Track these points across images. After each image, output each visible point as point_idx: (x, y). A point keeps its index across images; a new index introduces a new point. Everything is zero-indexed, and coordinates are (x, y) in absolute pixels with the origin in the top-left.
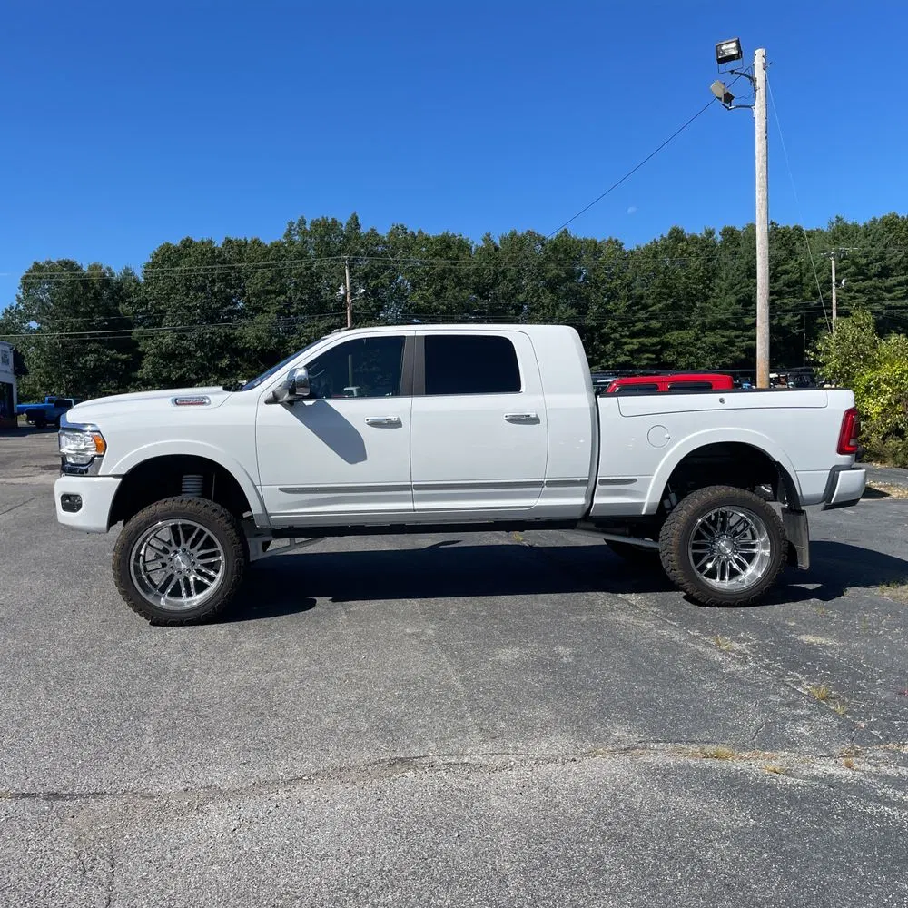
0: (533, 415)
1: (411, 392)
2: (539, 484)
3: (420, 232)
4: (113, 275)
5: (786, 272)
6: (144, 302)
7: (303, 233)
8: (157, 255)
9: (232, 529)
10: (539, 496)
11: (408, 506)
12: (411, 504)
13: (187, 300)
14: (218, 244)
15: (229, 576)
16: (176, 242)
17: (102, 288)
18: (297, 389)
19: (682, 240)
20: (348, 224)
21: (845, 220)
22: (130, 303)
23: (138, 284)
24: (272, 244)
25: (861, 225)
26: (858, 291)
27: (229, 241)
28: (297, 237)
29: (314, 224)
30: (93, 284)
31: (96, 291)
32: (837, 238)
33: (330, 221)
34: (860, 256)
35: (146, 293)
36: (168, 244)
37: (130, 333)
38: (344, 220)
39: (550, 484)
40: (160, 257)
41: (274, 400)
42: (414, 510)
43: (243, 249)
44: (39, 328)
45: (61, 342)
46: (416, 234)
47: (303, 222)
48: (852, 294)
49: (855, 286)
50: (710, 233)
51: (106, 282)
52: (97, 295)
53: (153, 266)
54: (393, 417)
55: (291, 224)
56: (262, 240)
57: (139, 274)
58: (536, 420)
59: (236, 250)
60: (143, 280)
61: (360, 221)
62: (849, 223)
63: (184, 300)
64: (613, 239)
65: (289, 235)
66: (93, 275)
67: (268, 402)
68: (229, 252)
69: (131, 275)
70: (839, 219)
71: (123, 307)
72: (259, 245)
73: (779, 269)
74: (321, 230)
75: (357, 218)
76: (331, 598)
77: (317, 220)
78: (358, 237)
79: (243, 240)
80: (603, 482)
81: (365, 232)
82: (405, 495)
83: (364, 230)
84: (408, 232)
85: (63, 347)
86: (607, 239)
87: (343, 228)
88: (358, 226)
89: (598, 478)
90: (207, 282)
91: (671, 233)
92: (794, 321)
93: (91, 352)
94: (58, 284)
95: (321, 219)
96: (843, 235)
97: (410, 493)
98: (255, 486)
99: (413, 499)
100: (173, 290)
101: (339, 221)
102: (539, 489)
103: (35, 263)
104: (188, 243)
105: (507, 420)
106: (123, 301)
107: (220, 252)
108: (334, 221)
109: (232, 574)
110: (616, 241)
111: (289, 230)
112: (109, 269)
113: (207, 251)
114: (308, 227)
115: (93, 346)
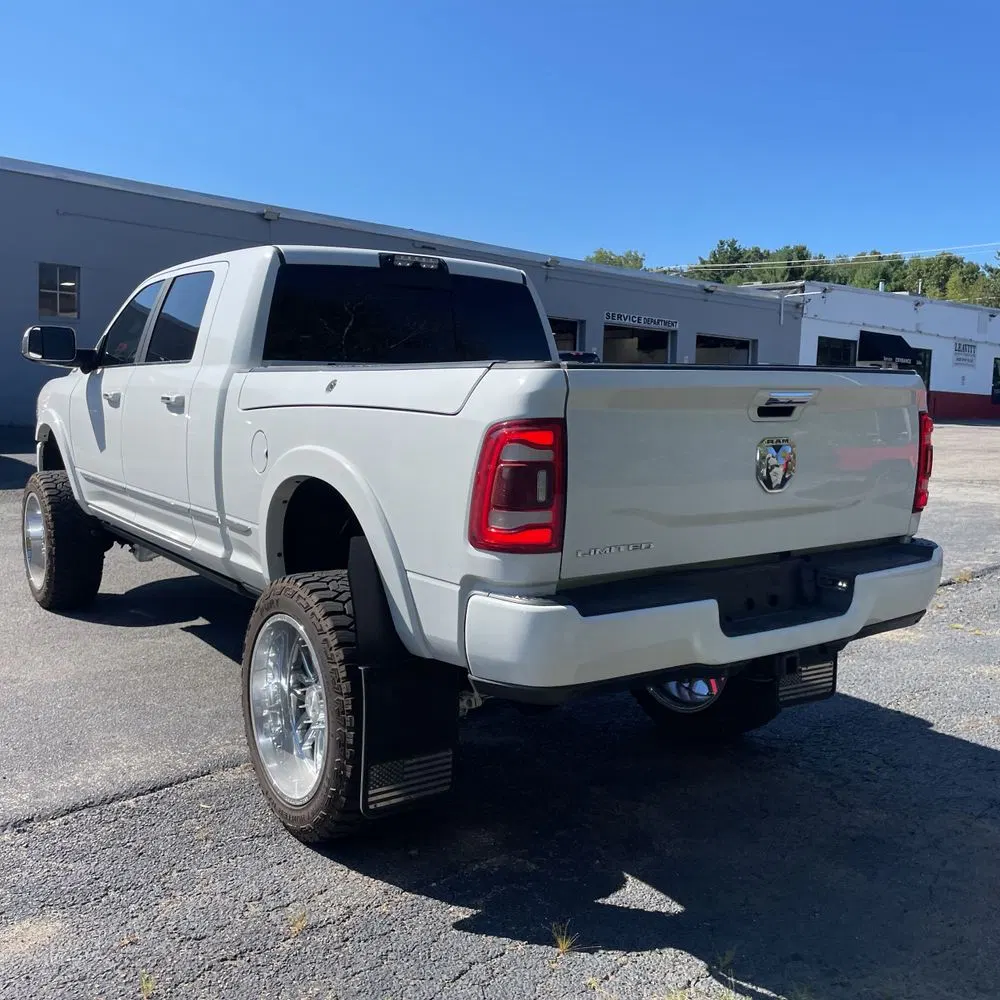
10: (196, 532)
98: (74, 467)
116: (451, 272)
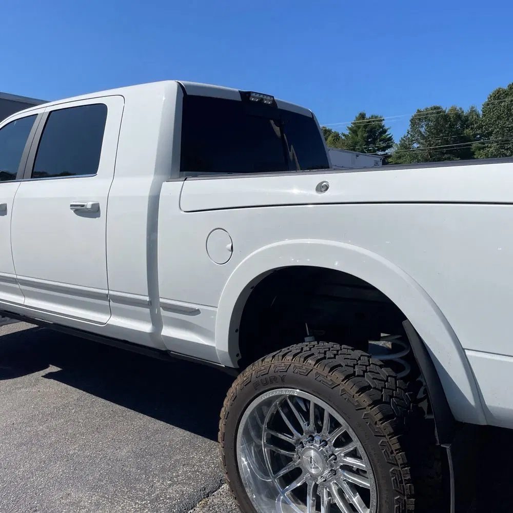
4: (463, 112)
6: (480, 127)
8: (491, 97)
13: (507, 123)
16: (505, 87)
17: (455, 121)
22: (472, 129)
23: (478, 116)
30: (450, 118)
31: (451, 122)
35: (483, 121)
36: (499, 89)
37: (470, 145)
44: (418, 148)
45: (430, 153)
51: (458, 116)
52: (452, 126)
53: (488, 105)
57: (480, 110)
60: (481, 113)
63: (505, 123)
66: (450, 114)
69: (474, 111)
71: (467, 132)
85: (431, 156)
93: (445, 159)
103: (418, 110)
106: (468, 127)
112: (461, 109)
116: (279, 107)
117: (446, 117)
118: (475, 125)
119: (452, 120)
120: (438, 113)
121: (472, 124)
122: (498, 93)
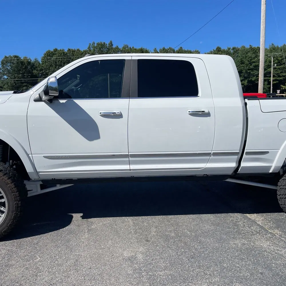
0: (206, 111)
1: (129, 96)
2: (208, 154)
3: (133, 47)
4: (31, 60)
5: (254, 62)
6: (41, 70)
7: (94, 47)
8: (45, 54)
9: (11, 183)
10: (207, 161)
11: (126, 167)
12: (128, 166)
14: (66, 51)
15: (10, 213)
16: (52, 50)
17: (28, 65)
18: (50, 91)
19: (220, 51)
20: (109, 44)
21: (275, 45)
22: (37, 70)
23: (40, 64)
24: (84, 51)
25: (280, 47)
26: (278, 69)
27: (69, 50)
28: (92, 49)
29: (97, 44)
30: (24, 63)
31: (26, 66)
32: (272, 51)
33: (103, 43)
34: (279, 57)
35: (42, 67)
36: (49, 50)
37: (37, 80)
38: (107, 43)
39: (215, 154)
40: (47, 55)
41: (39, 100)
42: (130, 170)
43: (74, 52)
44: (7, 78)
45: (15, 83)
46: (132, 48)
47: (94, 43)
48: (276, 70)
49: (278, 67)
50: (229, 49)
51: (29, 63)
52: (26, 67)
53: (44, 58)
54: (117, 111)
55: (90, 44)
56: (80, 50)
57: (40, 60)
58: (208, 115)
59: (72, 53)
60: (41, 62)
61: (113, 43)
62: (276, 46)
63: (54, 69)
64: (197, 50)
65: (89, 48)
66: (24, 61)
67: (36, 101)
68: (69, 53)
69: (37, 61)
70: (273, 44)
71: (35, 72)
72: (79, 51)
73: (252, 61)
74: (100, 46)
75: (112, 42)
76: (82, 214)
77: (99, 43)
78: (112, 48)
79: (74, 49)
80: (248, 153)
81: (114, 47)
82: (125, 161)
83: (114, 46)
84: (129, 47)
85: (15, 84)
86: (195, 50)
87: (107, 46)
88: (112, 45)
89: (245, 151)
90: (62, 63)
91: (217, 49)
92: (256, 79)
93: (24, 86)
94: (13, 63)
95: (100, 42)
96: (274, 50)
97: (127, 159)
98: (28, 155)
99: (129, 163)
100: (51, 66)
101: (106, 43)
102: (208, 157)
103: (5, 56)
104: (56, 50)
105: (190, 114)
106: (35, 69)
107: (66, 53)
108: (104, 43)
109: (13, 212)
110: (198, 51)
111: (89, 46)
112: (30, 58)
113: (62, 53)
114: (96, 45)
115: (25, 84)
117: (22, 63)
118: (39, 69)
119: (26, 64)
120: (18, 60)
121: (37, 67)
122: (49, 53)
